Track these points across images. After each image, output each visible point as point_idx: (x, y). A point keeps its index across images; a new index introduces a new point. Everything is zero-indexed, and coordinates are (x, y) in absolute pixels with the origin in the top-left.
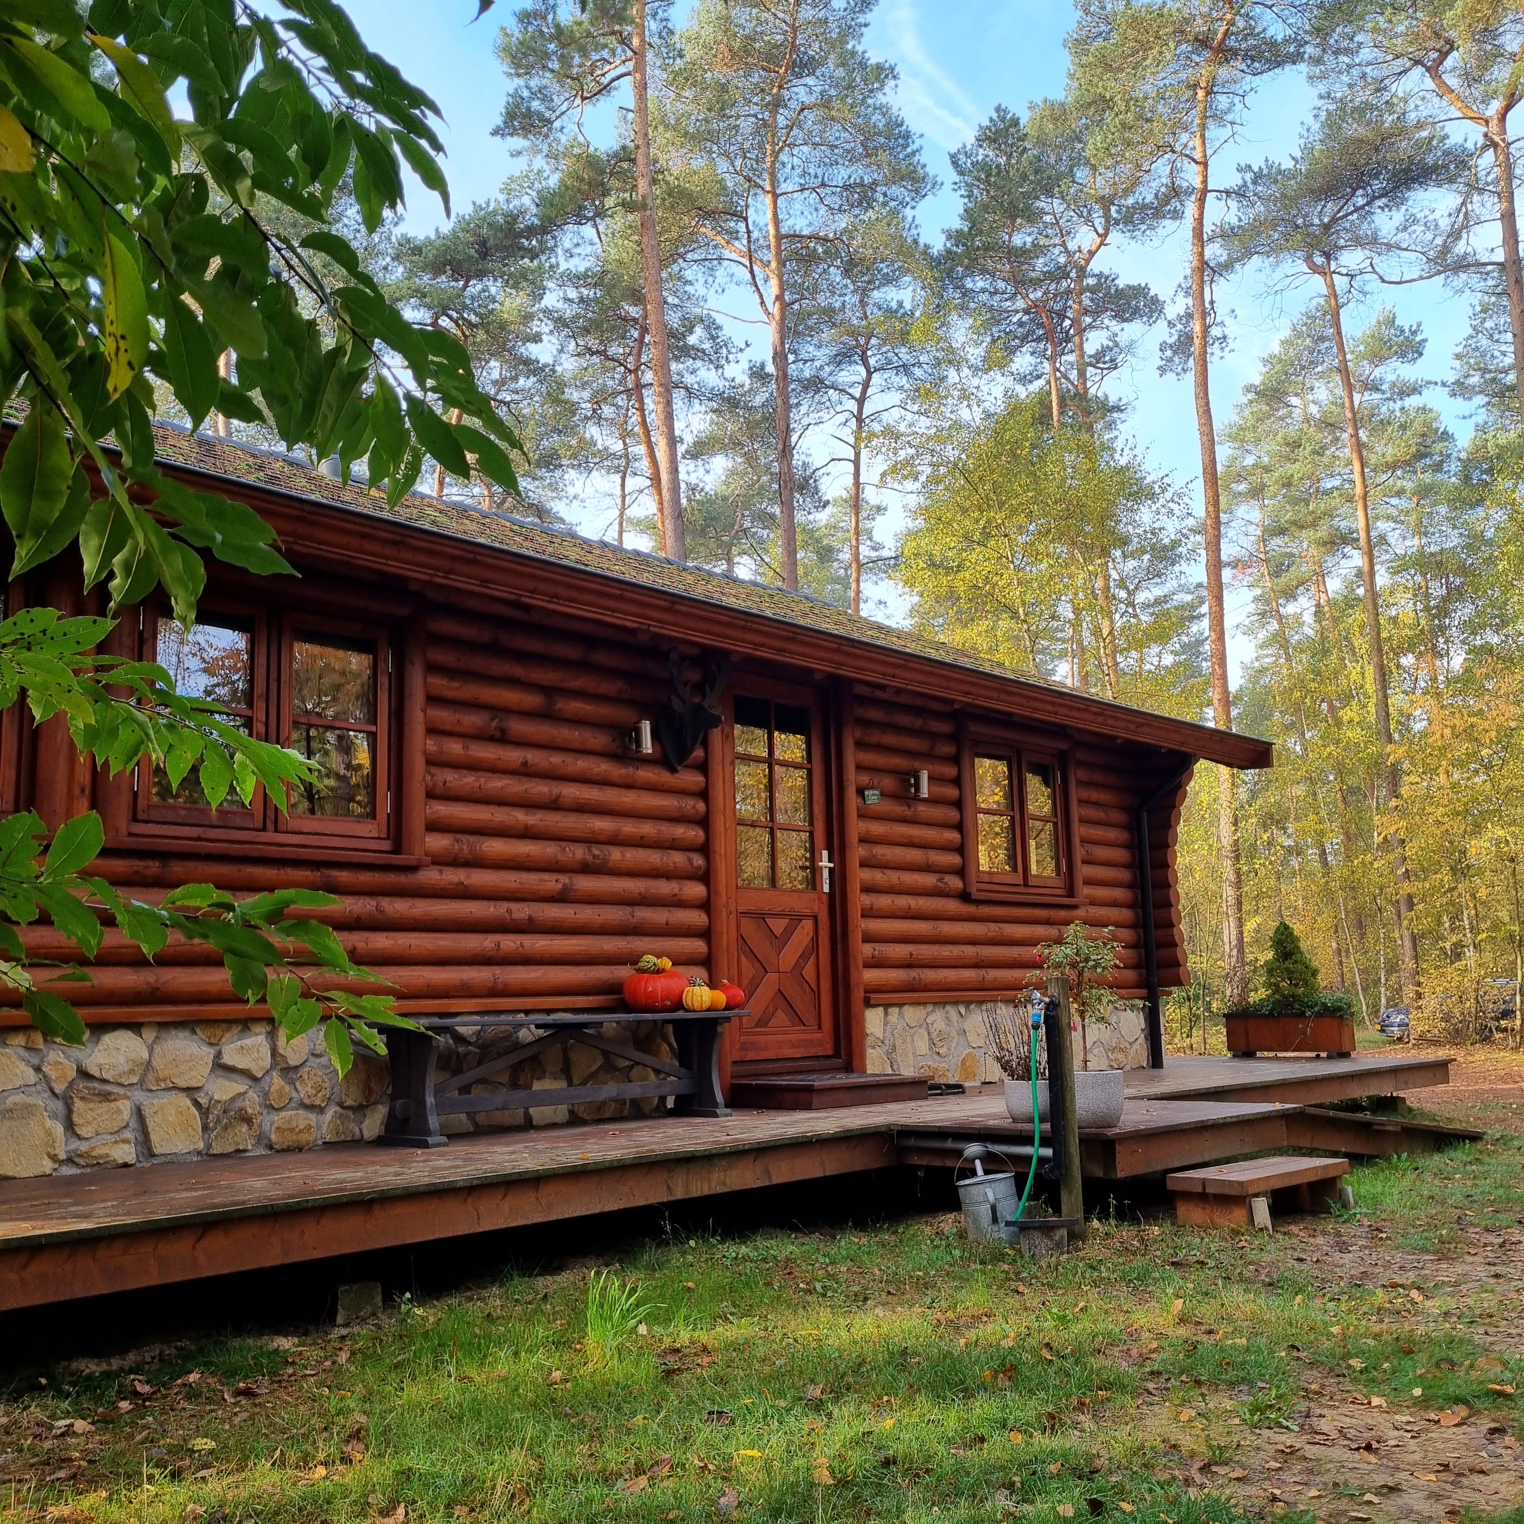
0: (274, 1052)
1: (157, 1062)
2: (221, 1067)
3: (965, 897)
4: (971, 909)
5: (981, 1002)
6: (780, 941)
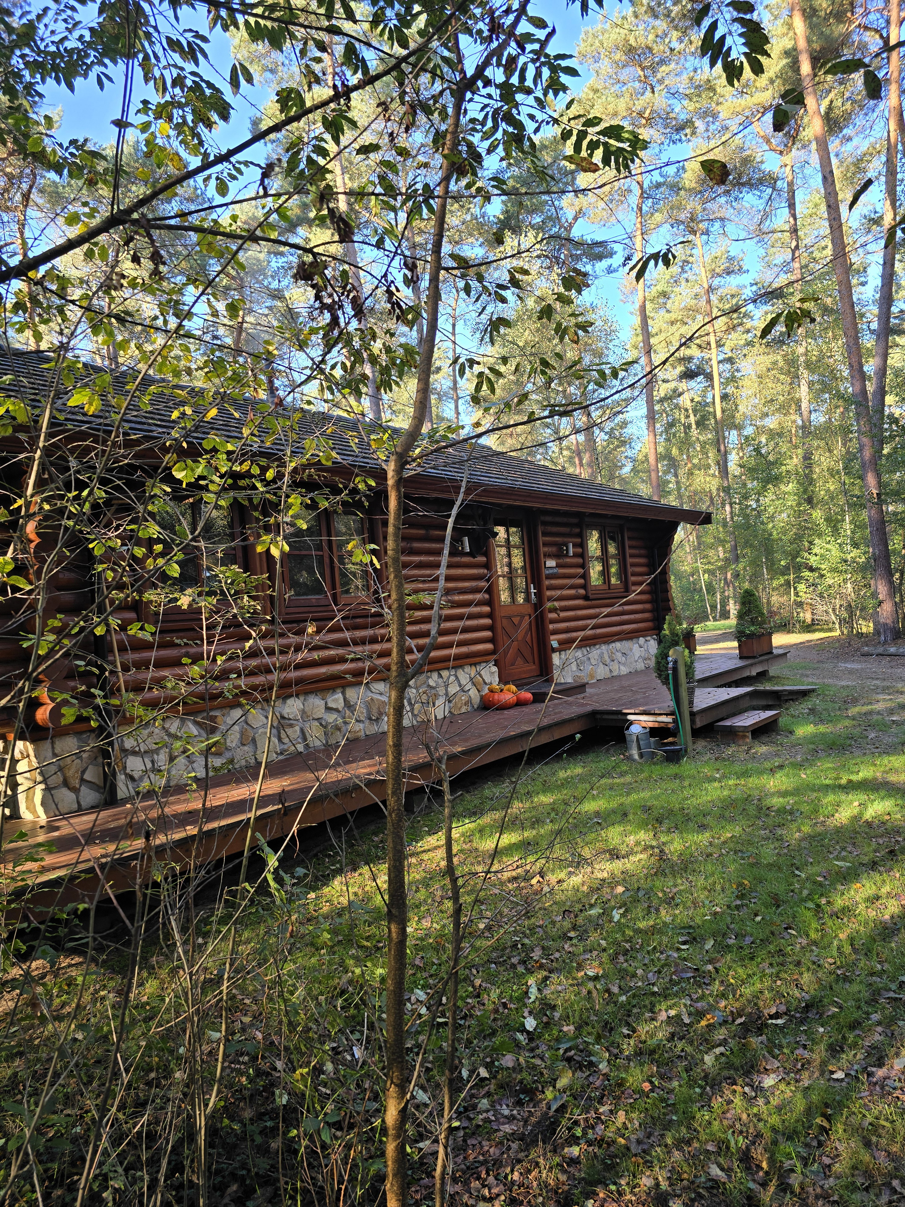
0: (345, 699)
1: (306, 709)
2: (328, 709)
3: (586, 598)
4: (589, 603)
5: (595, 645)
6: (516, 627)
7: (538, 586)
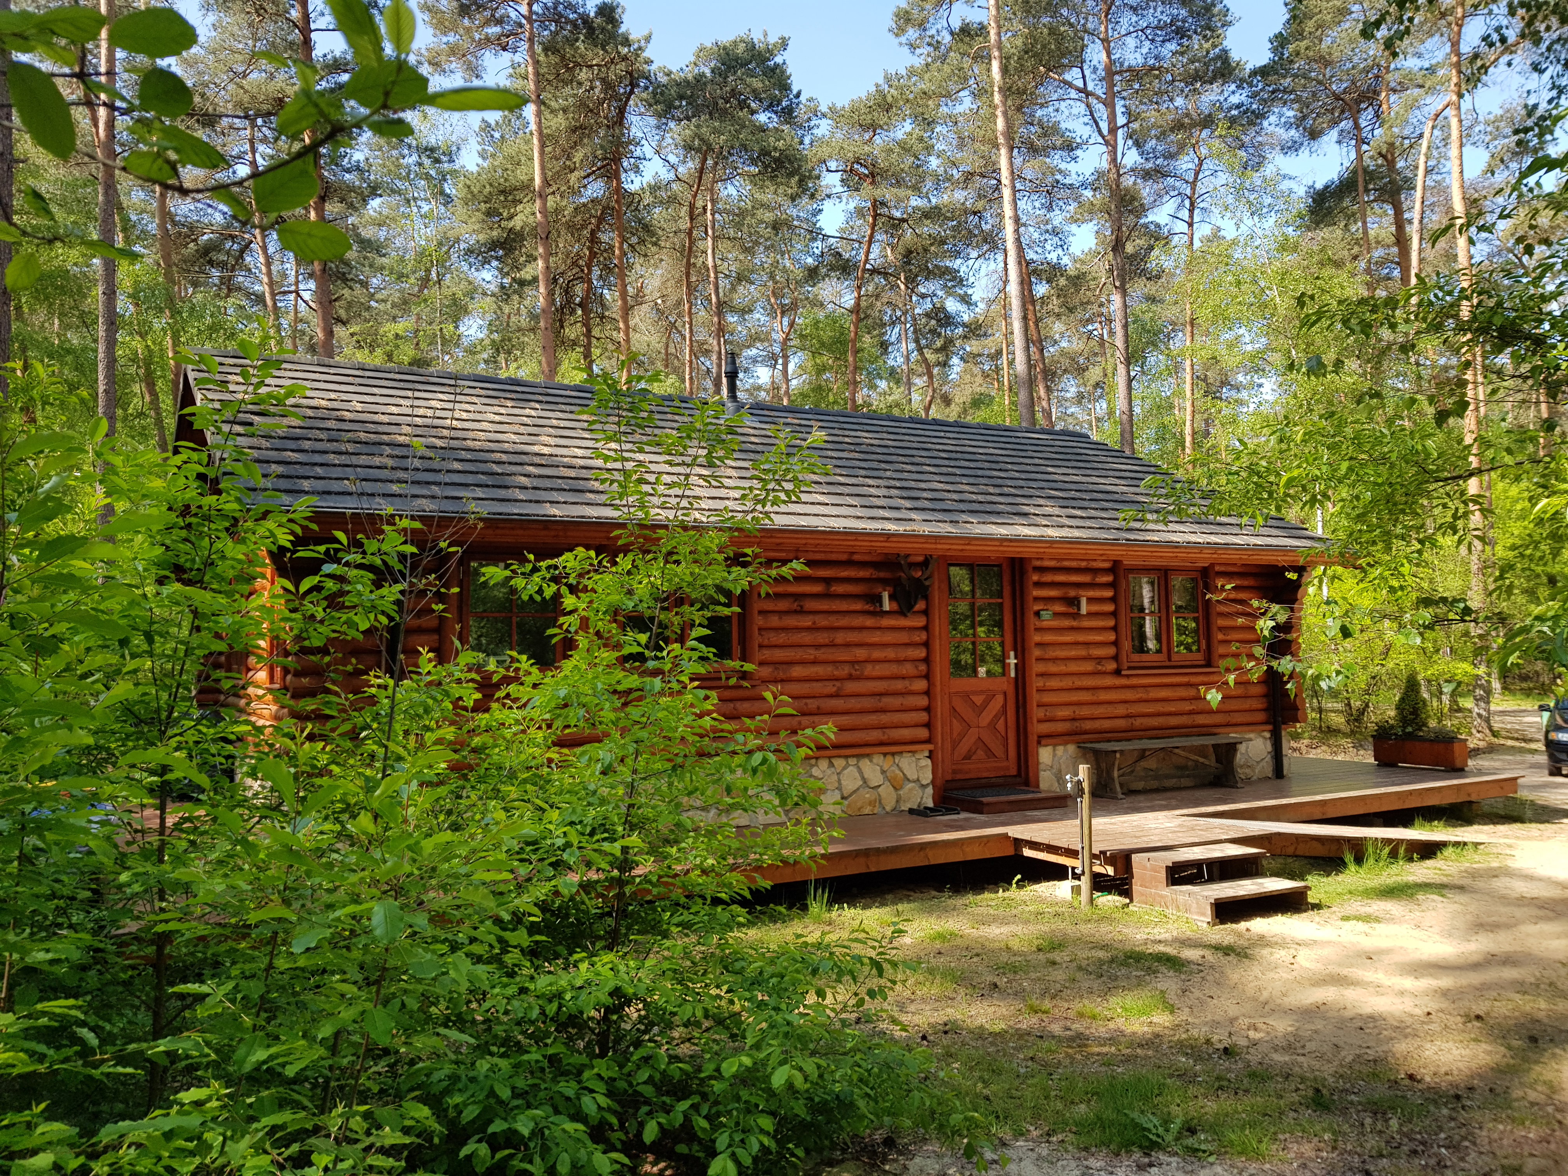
3: (1118, 673)
4: (1123, 680)
6: (980, 708)
7: (1021, 655)
